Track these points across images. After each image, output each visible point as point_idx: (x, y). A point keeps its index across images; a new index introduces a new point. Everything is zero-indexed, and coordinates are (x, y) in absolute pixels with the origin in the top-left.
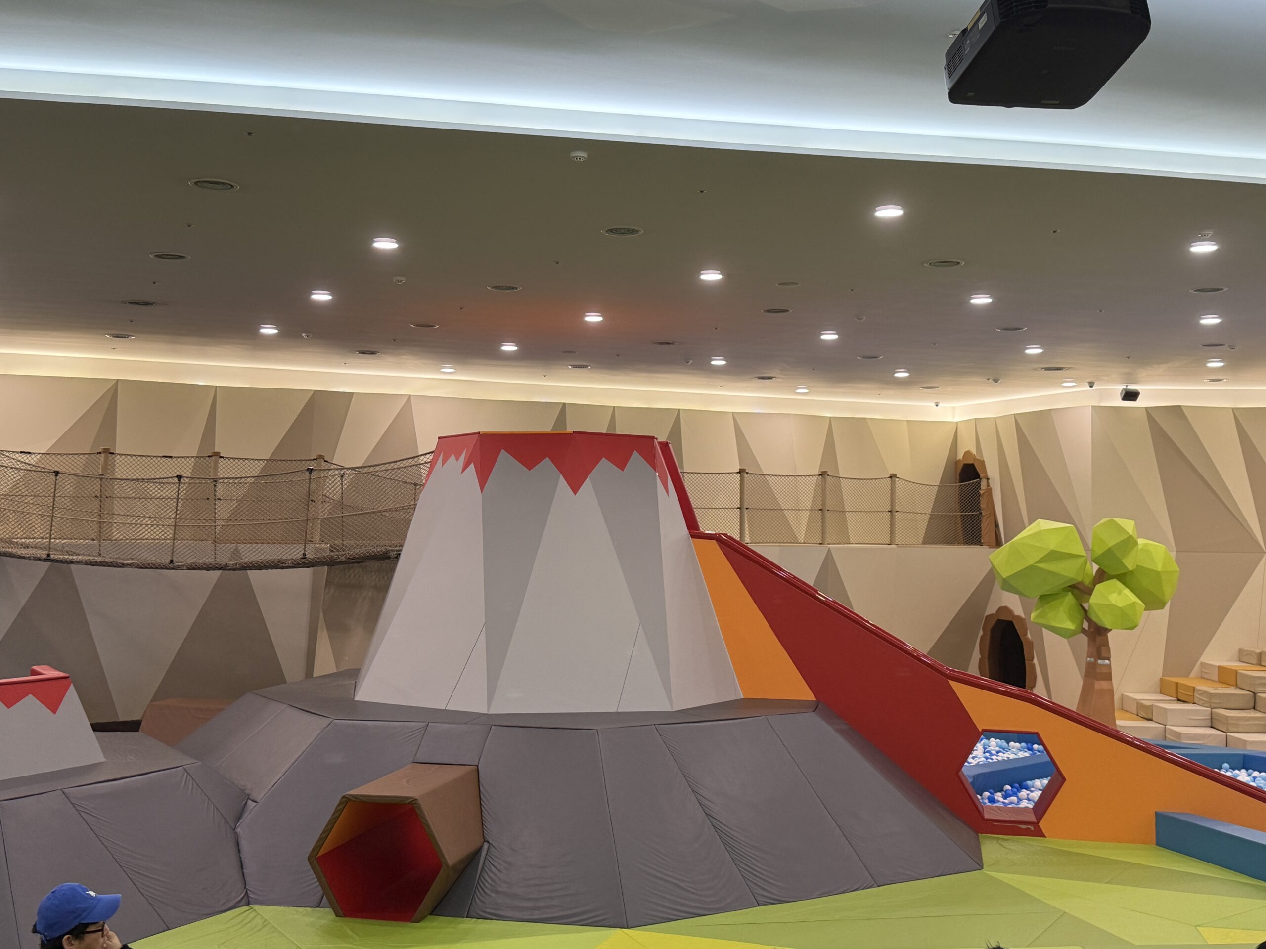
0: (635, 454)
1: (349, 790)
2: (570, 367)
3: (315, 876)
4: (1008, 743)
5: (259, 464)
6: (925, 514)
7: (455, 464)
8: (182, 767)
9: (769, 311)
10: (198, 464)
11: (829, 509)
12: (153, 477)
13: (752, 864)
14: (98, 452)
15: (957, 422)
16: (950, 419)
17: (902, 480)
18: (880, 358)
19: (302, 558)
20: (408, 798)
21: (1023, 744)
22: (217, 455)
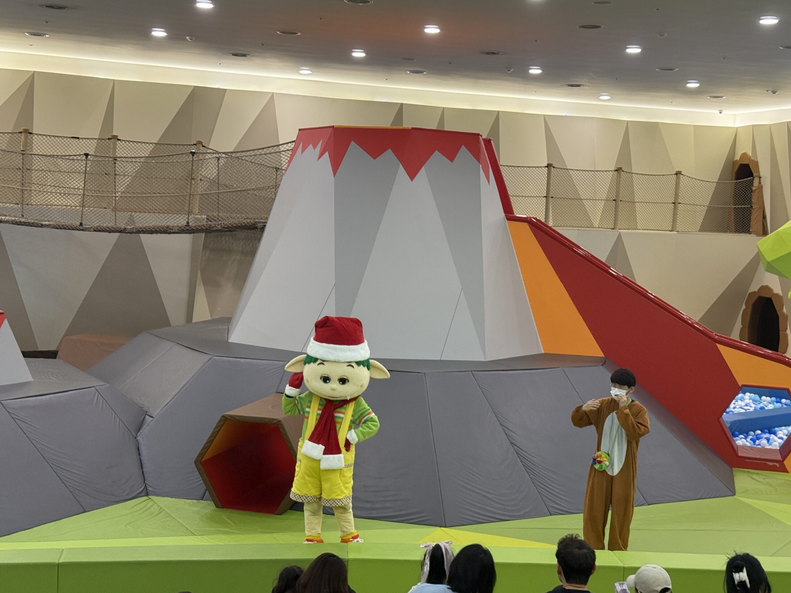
0: (463, 148)
1: (226, 412)
2: (408, 72)
3: (199, 476)
4: (760, 397)
5: (149, 147)
6: (704, 206)
7: (312, 152)
8: (94, 388)
9: (584, 27)
10: (100, 145)
11: (622, 199)
12: (64, 154)
13: (545, 483)
14: (20, 131)
15: (737, 128)
16: (731, 125)
17: (686, 177)
18: (676, 70)
19: (186, 226)
20: (274, 419)
21: (773, 399)
22: (115, 137)
